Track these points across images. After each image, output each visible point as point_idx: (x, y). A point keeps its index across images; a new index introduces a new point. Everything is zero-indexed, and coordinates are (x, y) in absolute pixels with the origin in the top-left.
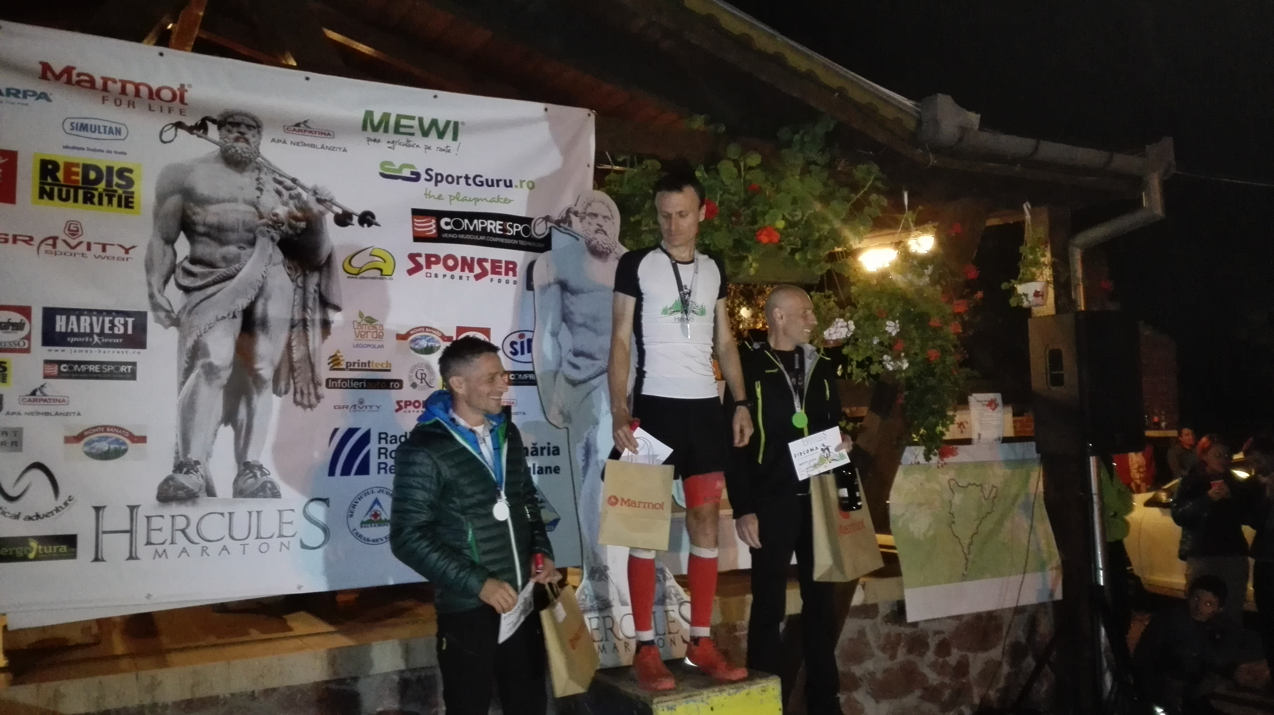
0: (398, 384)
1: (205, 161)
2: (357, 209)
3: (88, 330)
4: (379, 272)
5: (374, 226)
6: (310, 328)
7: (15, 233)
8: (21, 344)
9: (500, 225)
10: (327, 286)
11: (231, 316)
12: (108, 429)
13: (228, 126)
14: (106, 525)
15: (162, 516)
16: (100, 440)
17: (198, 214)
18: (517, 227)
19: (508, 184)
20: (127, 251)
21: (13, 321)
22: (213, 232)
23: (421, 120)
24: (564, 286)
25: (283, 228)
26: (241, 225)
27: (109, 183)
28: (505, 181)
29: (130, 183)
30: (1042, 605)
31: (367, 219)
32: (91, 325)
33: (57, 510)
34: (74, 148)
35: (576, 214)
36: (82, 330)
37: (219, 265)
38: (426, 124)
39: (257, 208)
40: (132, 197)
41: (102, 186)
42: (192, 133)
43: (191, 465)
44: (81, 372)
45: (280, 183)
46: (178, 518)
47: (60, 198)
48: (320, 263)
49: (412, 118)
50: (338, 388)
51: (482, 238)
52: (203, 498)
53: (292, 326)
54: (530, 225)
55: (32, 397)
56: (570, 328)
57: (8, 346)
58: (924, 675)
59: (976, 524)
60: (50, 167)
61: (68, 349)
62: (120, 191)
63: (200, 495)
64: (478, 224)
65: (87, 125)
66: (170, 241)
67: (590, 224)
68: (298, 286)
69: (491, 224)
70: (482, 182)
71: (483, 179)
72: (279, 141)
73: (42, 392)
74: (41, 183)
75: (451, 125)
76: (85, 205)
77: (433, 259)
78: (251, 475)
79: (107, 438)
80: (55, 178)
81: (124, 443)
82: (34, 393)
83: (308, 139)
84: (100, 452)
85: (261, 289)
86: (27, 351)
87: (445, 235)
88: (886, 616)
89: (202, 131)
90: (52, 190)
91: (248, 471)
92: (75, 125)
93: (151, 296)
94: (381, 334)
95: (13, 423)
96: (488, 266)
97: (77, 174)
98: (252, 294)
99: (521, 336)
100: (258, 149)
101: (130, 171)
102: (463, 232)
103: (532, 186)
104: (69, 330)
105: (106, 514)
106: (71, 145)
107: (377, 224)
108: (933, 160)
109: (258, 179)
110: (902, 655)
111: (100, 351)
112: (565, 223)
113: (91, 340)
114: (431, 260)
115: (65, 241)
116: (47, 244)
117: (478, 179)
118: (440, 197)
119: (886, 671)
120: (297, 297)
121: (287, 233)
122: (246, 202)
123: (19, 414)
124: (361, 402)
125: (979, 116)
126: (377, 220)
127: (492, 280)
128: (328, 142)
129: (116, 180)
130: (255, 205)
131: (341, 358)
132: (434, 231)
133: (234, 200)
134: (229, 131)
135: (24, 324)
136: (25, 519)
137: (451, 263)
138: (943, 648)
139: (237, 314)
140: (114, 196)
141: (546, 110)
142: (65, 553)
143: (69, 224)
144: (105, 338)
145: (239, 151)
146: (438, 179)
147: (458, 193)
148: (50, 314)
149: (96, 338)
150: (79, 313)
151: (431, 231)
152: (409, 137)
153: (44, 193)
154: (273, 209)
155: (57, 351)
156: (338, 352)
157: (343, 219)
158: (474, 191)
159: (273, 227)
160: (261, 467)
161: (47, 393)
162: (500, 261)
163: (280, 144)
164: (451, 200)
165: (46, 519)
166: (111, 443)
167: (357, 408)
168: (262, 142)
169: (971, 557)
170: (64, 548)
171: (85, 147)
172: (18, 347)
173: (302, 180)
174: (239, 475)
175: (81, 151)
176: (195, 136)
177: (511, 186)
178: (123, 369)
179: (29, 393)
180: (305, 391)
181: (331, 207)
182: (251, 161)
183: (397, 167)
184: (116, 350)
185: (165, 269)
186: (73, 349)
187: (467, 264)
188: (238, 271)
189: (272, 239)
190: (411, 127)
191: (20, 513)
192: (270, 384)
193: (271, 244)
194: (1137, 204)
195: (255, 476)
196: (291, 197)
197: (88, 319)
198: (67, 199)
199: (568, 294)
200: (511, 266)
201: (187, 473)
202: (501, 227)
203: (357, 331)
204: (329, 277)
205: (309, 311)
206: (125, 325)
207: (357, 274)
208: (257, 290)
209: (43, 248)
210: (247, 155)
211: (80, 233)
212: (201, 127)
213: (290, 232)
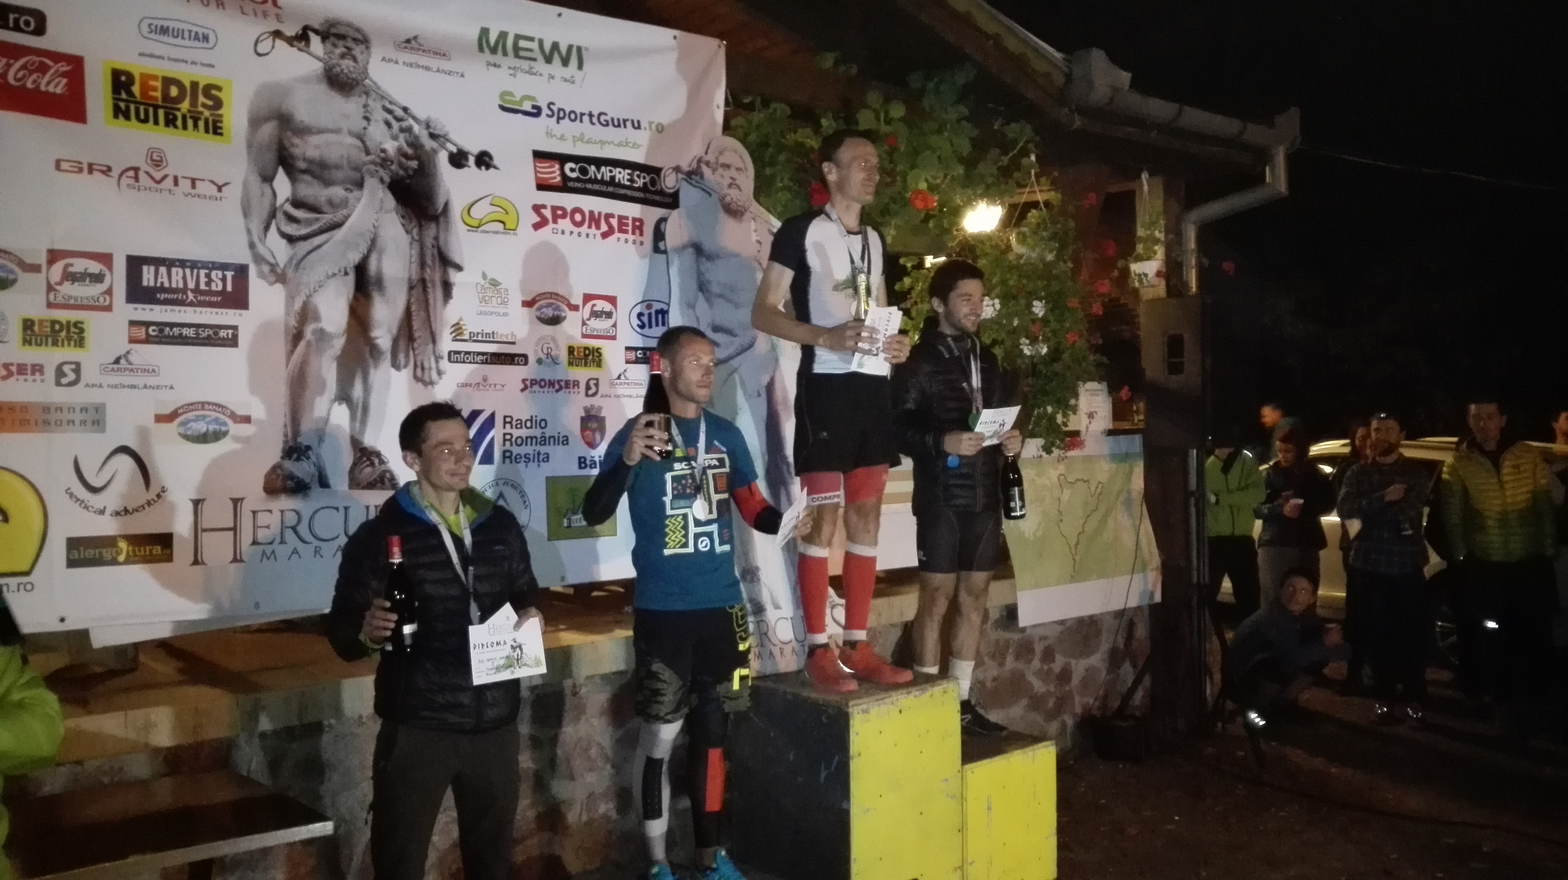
0: (523, 359)
1: (305, 80)
2: (474, 148)
3: (181, 285)
4: (501, 225)
5: (492, 170)
6: (430, 290)
7: (91, 161)
8: (102, 299)
9: (629, 174)
10: (446, 240)
11: (342, 273)
12: (206, 406)
13: (332, 39)
14: (205, 523)
15: (270, 511)
16: (197, 419)
17: (297, 146)
18: (644, 178)
19: (636, 125)
20: (220, 189)
21: (90, 271)
22: (314, 168)
23: (541, 42)
24: (698, 249)
25: (393, 167)
26: (345, 162)
27: (194, 102)
28: (633, 121)
29: (218, 104)
30: (1139, 608)
31: (484, 160)
32: (184, 278)
33: (149, 503)
34: (152, 56)
35: (707, 164)
36: (174, 285)
37: (325, 210)
38: (547, 47)
39: (363, 142)
40: (221, 122)
41: (185, 106)
42: (292, 45)
43: (301, 449)
44: (173, 337)
45: (390, 112)
46: (287, 513)
47: (138, 117)
48: (436, 210)
49: (531, 39)
50: (461, 362)
51: (611, 189)
52: (316, 491)
53: (411, 288)
54: (659, 176)
55: (116, 366)
56: (708, 300)
57: (85, 302)
58: (1030, 683)
59: (1082, 522)
60: (123, 78)
61: (157, 308)
62: (207, 113)
63: (312, 486)
64: (606, 172)
65: (168, 28)
66: (268, 179)
67: (722, 176)
68: (413, 238)
69: (620, 173)
70: (606, 121)
71: (608, 118)
72: (390, 60)
73: (127, 360)
74: (115, 99)
75: (574, 50)
76: (167, 129)
77: (560, 212)
78: (368, 463)
79: (204, 417)
80: (130, 93)
81: (225, 424)
82: (117, 361)
83: (424, 60)
84: (196, 434)
85: (374, 241)
86: (109, 308)
87: (571, 184)
88: (996, 621)
89: (303, 43)
90: (128, 108)
91: (365, 459)
92: (153, 27)
93: (252, 246)
94: (506, 300)
95: (93, 397)
96: (614, 222)
97: (155, 89)
98: (363, 248)
99: (649, 307)
100: (366, 69)
101: (219, 89)
102: (590, 181)
103: (660, 129)
104: (158, 285)
105: (206, 508)
106: (148, 52)
107: (495, 167)
108: (1078, 122)
109: (365, 106)
110: (1010, 663)
111: (195, 312)
112: (696, 174)
113: (185, 297)
114: (559, 213)
115: (147, 173)
116: (128, 177)
117: (603, 118)
118: (562, 138)
119: (994, 679)
120: (413, 252)
121: (397, 174)
122: (351, 133)
123: (101, 386)
124: (485, 379)
125: (1130, 75)
126: (496, 162)
127: (619, 239)
128: (444, 64)
129: (202, 99)
130: (361, 138)
131: (464, 327)
132: (559, 179)
133: (338, 131)
134: (335, 45)
135: (104, 275)
136: (111, 515)
137: (578, 217)
138: (1048, 655)
139: (348, 270)
140: (199, 119)
141: (675, 37)
142: (158, 555)
143: (151, 152)
144: (201, 295)
145: (346, 71)
146: (560, 115)
147: (582, 134)
148: (135, 264)
149: (191, 296)
150: (169, 263)
151: (555, 178)
152: (532, 63)
153: (118, 112)
154: (381, 143)
155: (144, 309)
156: (461, 319)
157: (458, 159)
158: (598, 132)
159: (382, 166)
160: (378, 455)
161: (134, 363)
162: (627, 218)
163: (392, 64)
164: (574, 141)
165: (135, 513)
166: (208, 423)
167: (481, 387)
168: (371, 60)
169: (1077, 558)
170: (157, 550)
171: (166, 57)
172: (97, 303)
173: (414, 110)
174: (355, 464)
175: (161, 60)
176: (295, 50)
177: (639, 127)
178: (223, 333)
179: (112, 361)
180: (426, 365)
181: (444, 144)
182: (358, 84)
183: (518, 99)
184: (214, 310)
185: (265, 215)
186: (164, 307)
187: (594, 220)
188: (347, 218)
189: (382, 180)
190: (530, 50)
191: (105, 508)
192: (388, 356)
193: (380, 186)
194: (1260, 179)
195: (372, 464)
196: (402, 130)
197: (180, 271)
198: (145, 121)
199: (704, 259)
200: (637, 224)
201: (298, 459)
202: (629, 177)
203: (481, 295)
204: (447, 230)
205: (428, 270)
206: (224, 279)
207: (477, 227)
208: (369, 243)
209: (125, 181)
210: (354, 76)
211: (164, 164)
212: (302, 38)
213: (401, 172)
